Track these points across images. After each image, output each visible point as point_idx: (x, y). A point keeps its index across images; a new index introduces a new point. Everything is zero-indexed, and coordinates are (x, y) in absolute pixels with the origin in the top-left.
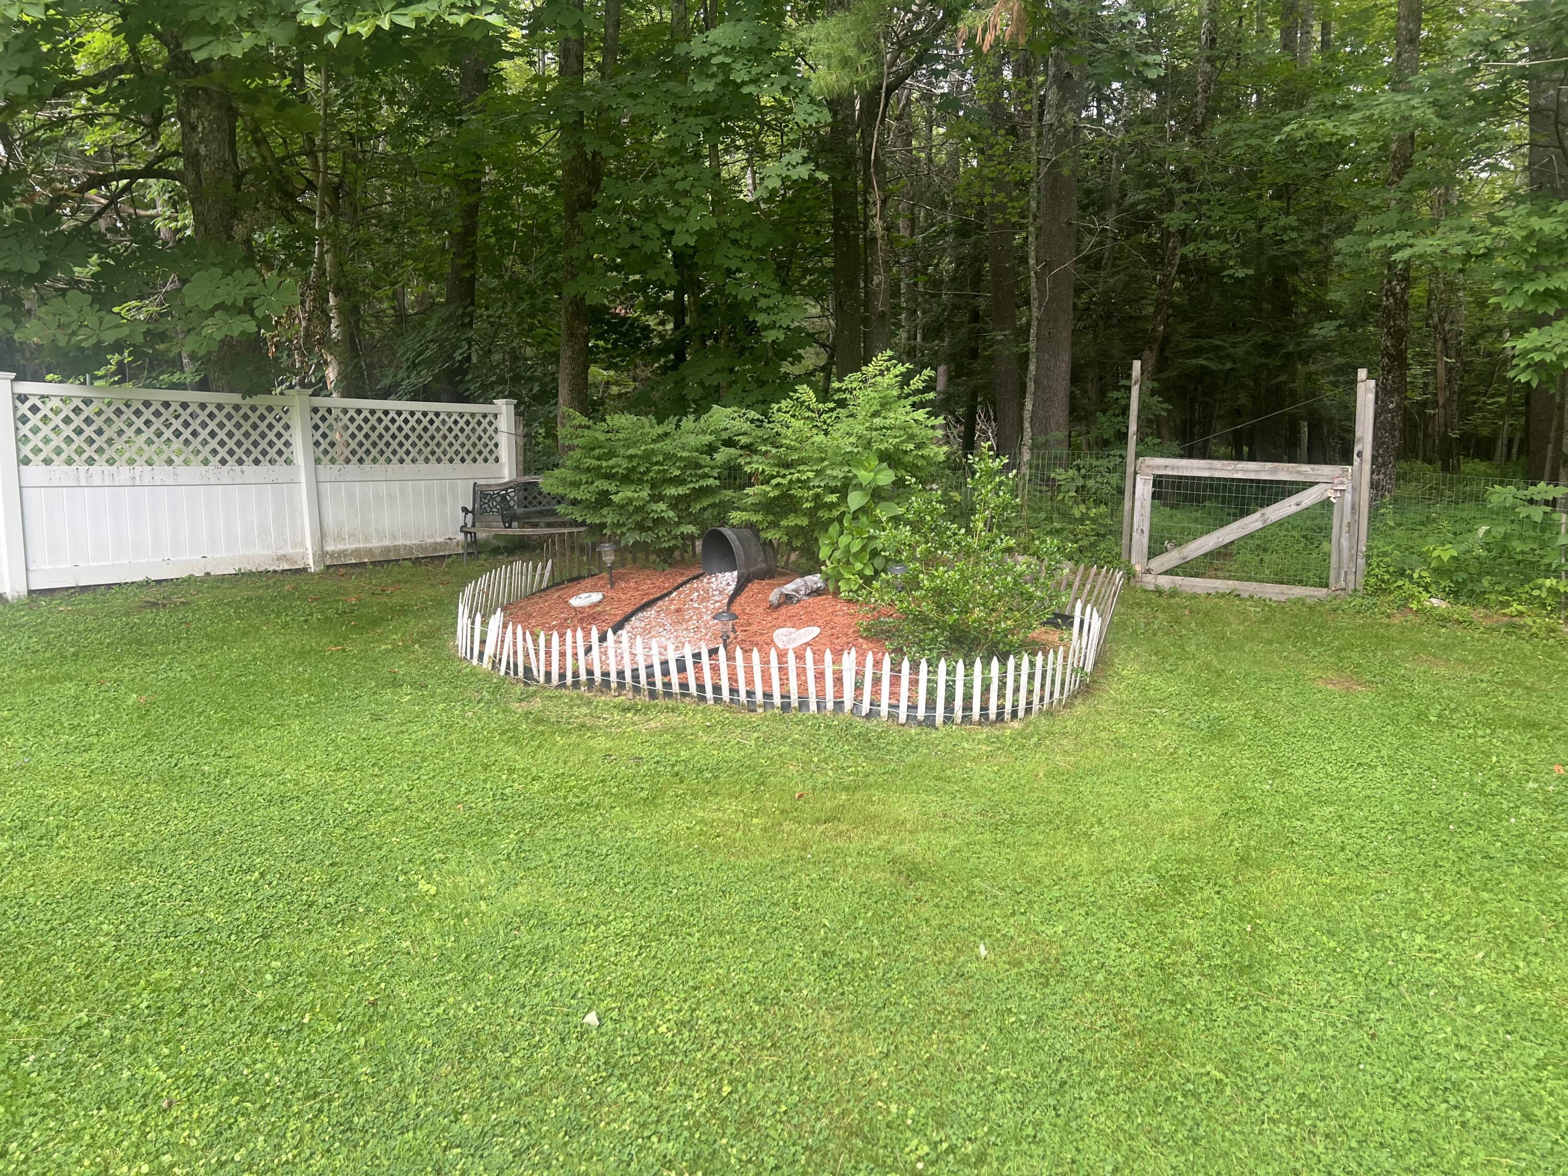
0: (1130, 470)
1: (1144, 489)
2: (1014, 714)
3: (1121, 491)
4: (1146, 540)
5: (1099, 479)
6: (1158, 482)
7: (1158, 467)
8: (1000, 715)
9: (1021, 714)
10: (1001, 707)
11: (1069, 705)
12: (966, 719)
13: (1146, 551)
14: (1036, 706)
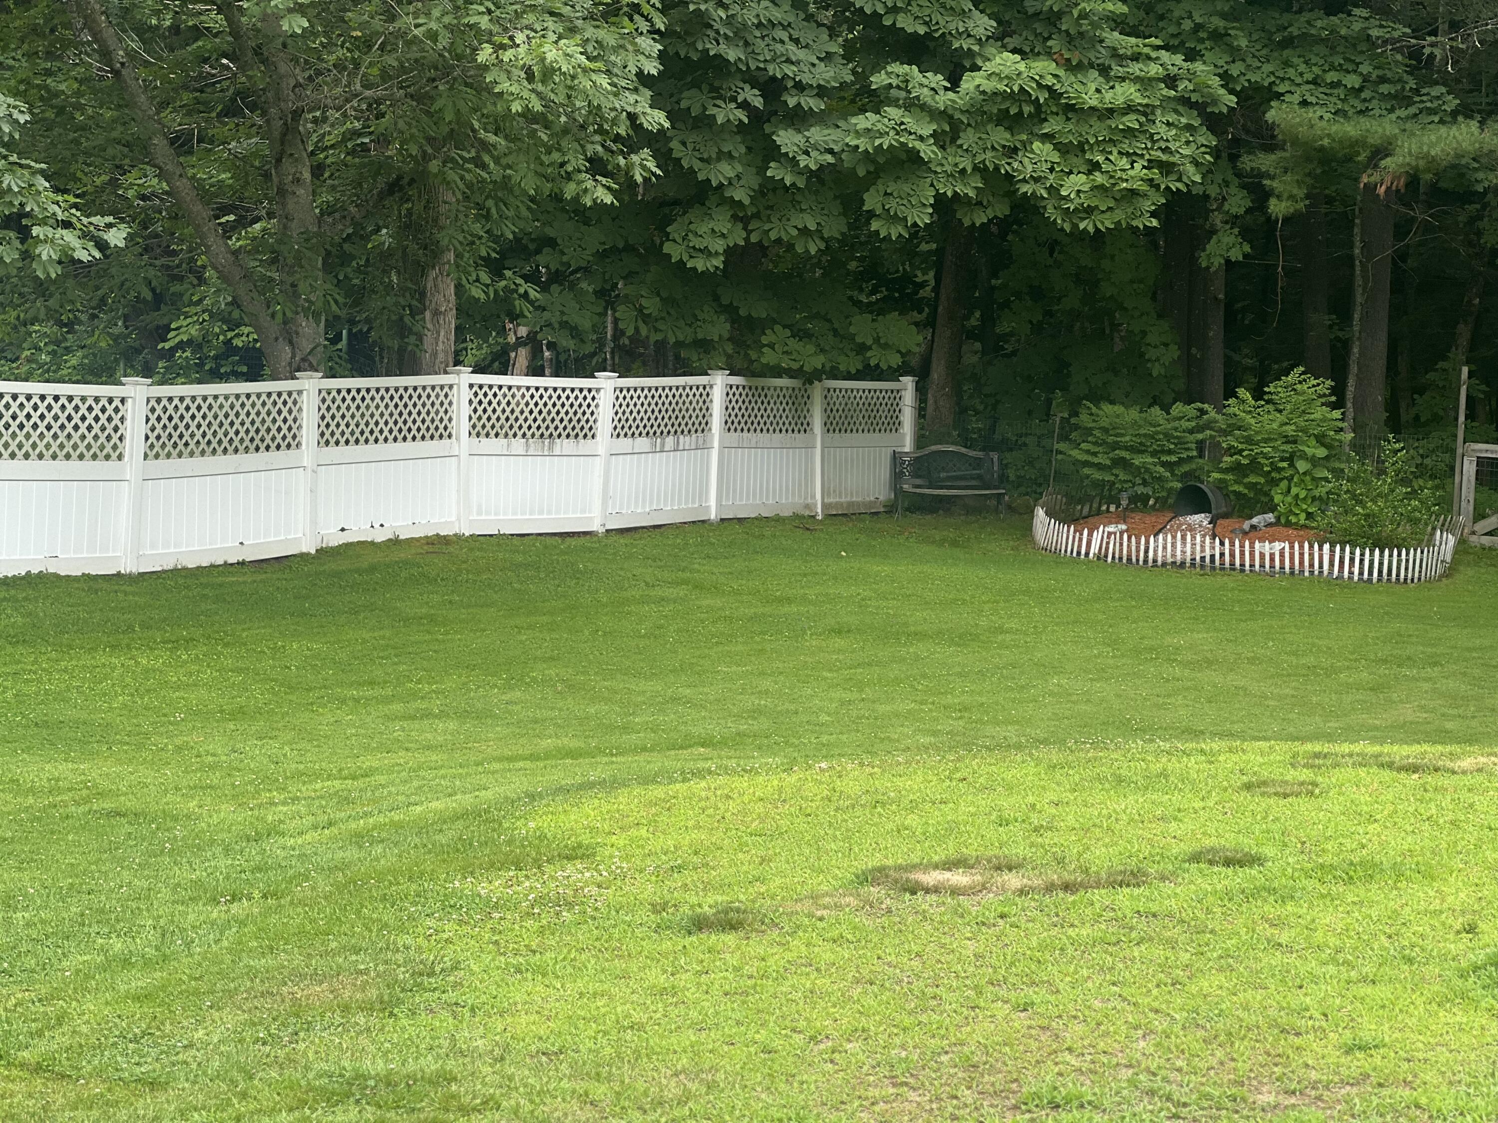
0: (1459, 451)
1: (1469, 468)
2: (1412, 580)
3: (1452, 469)
4: (1471, 508)
5: (1434, 458)
6: (1480, 461)
7: (1481, 451)
8: (1406, 580)
9: (1416, 580)
10: (1406, 576)
11: (1440, 580)
12: (1389, 580)
13: (1471, 516)
14: (1423, 578)
